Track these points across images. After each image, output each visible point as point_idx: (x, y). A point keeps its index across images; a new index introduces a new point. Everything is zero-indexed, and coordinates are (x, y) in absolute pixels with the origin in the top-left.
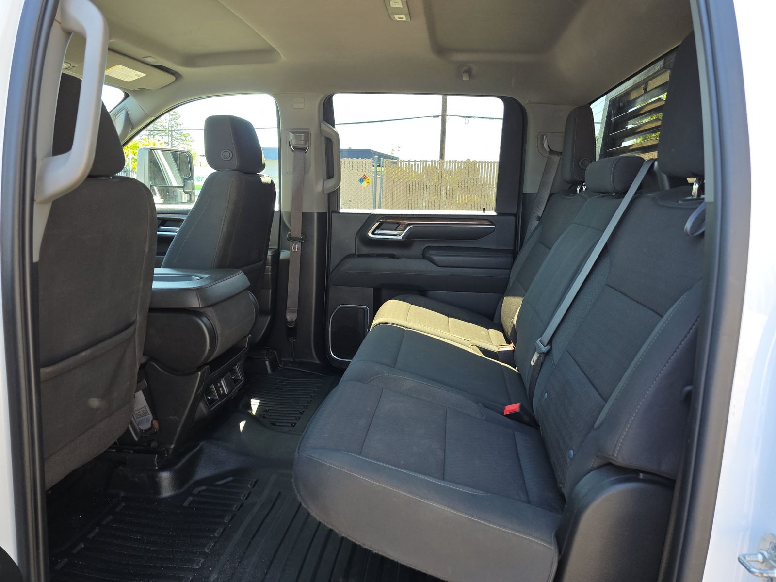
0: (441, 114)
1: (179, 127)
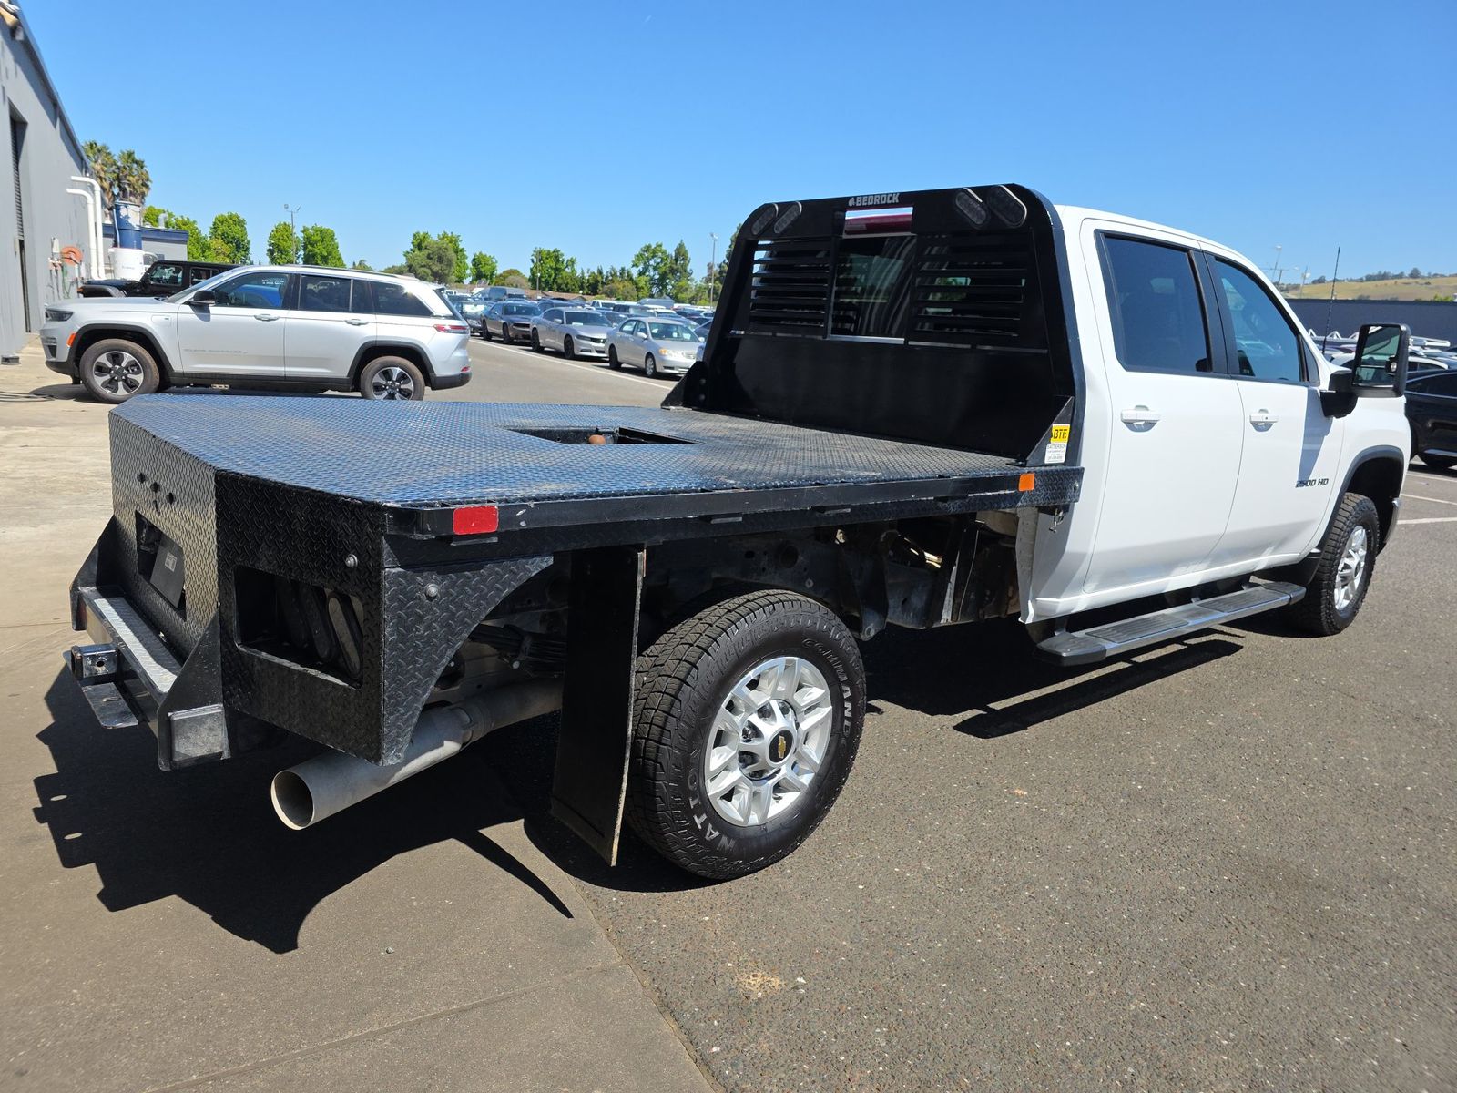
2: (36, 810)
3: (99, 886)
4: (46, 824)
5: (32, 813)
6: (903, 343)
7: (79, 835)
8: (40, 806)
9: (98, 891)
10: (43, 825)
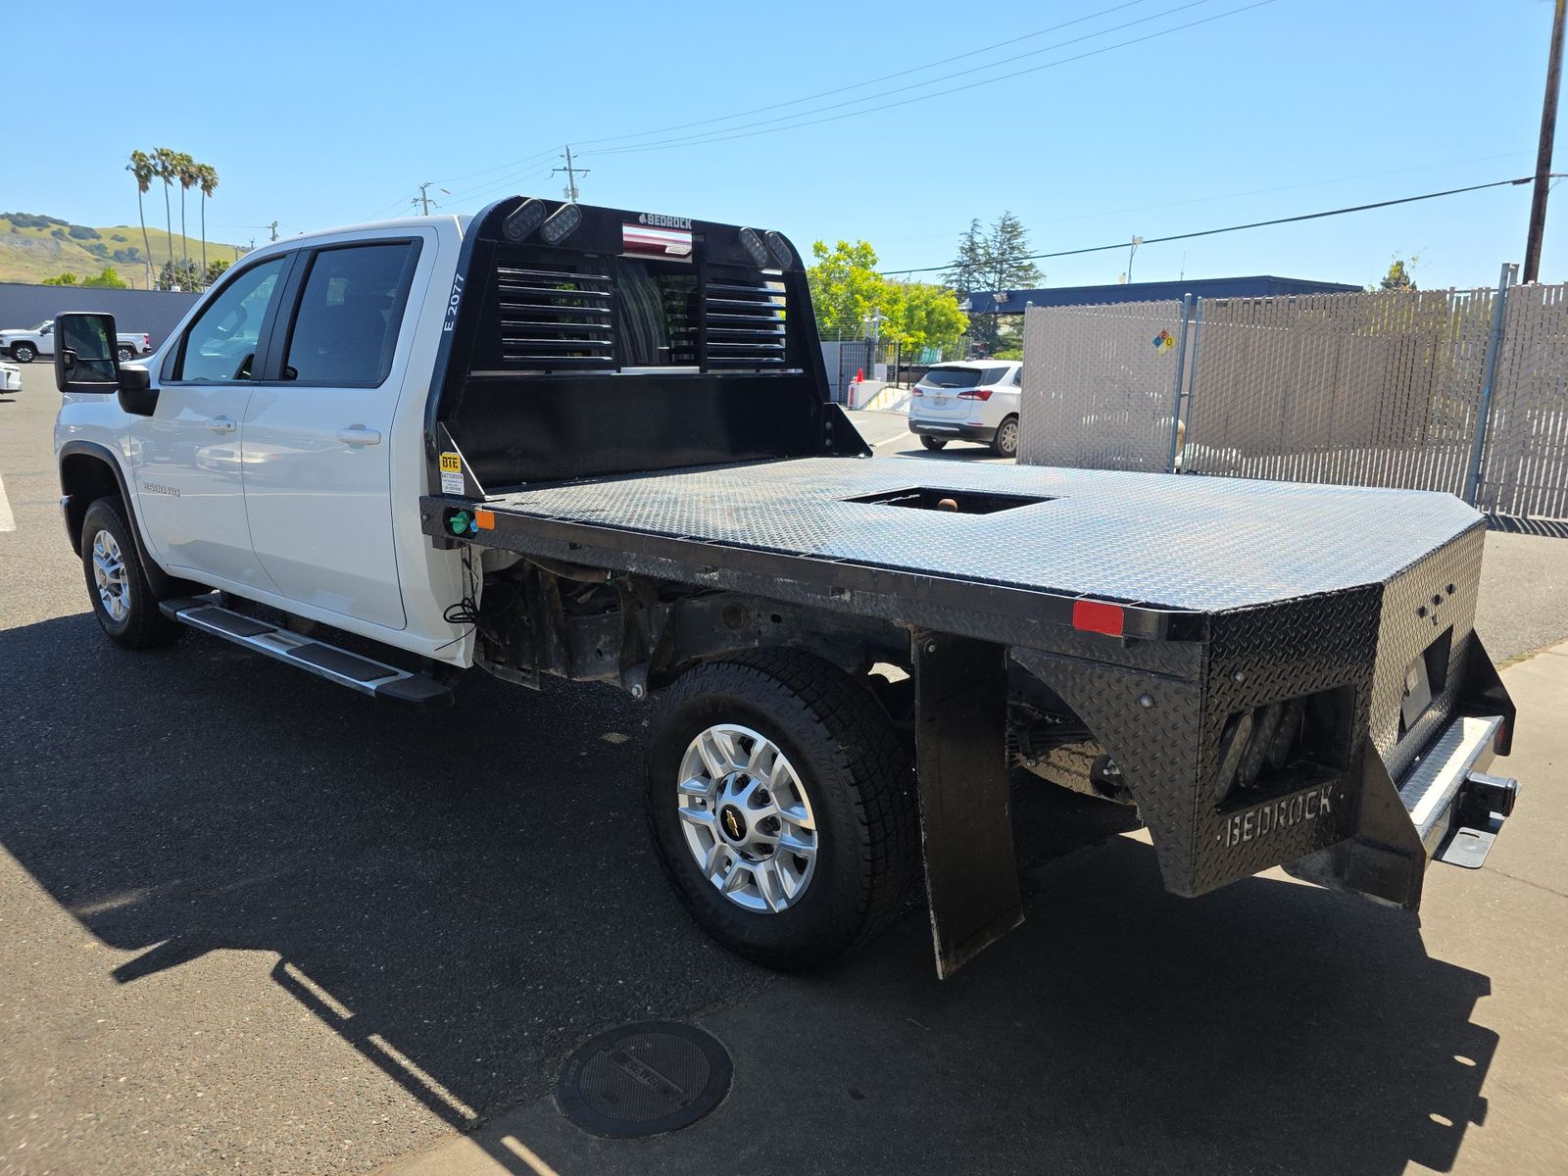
0: (1534, 175)
1: (1016, 254)
2: (1479, 1121)
3: (1481, 1001)
4: (1482, 1094)
5: (1487, 1121)
6: (698, 372)
7: (1459, 1058)
8: (1471, 1124)
9: (1486, 998)
10: (1486, 1097)
